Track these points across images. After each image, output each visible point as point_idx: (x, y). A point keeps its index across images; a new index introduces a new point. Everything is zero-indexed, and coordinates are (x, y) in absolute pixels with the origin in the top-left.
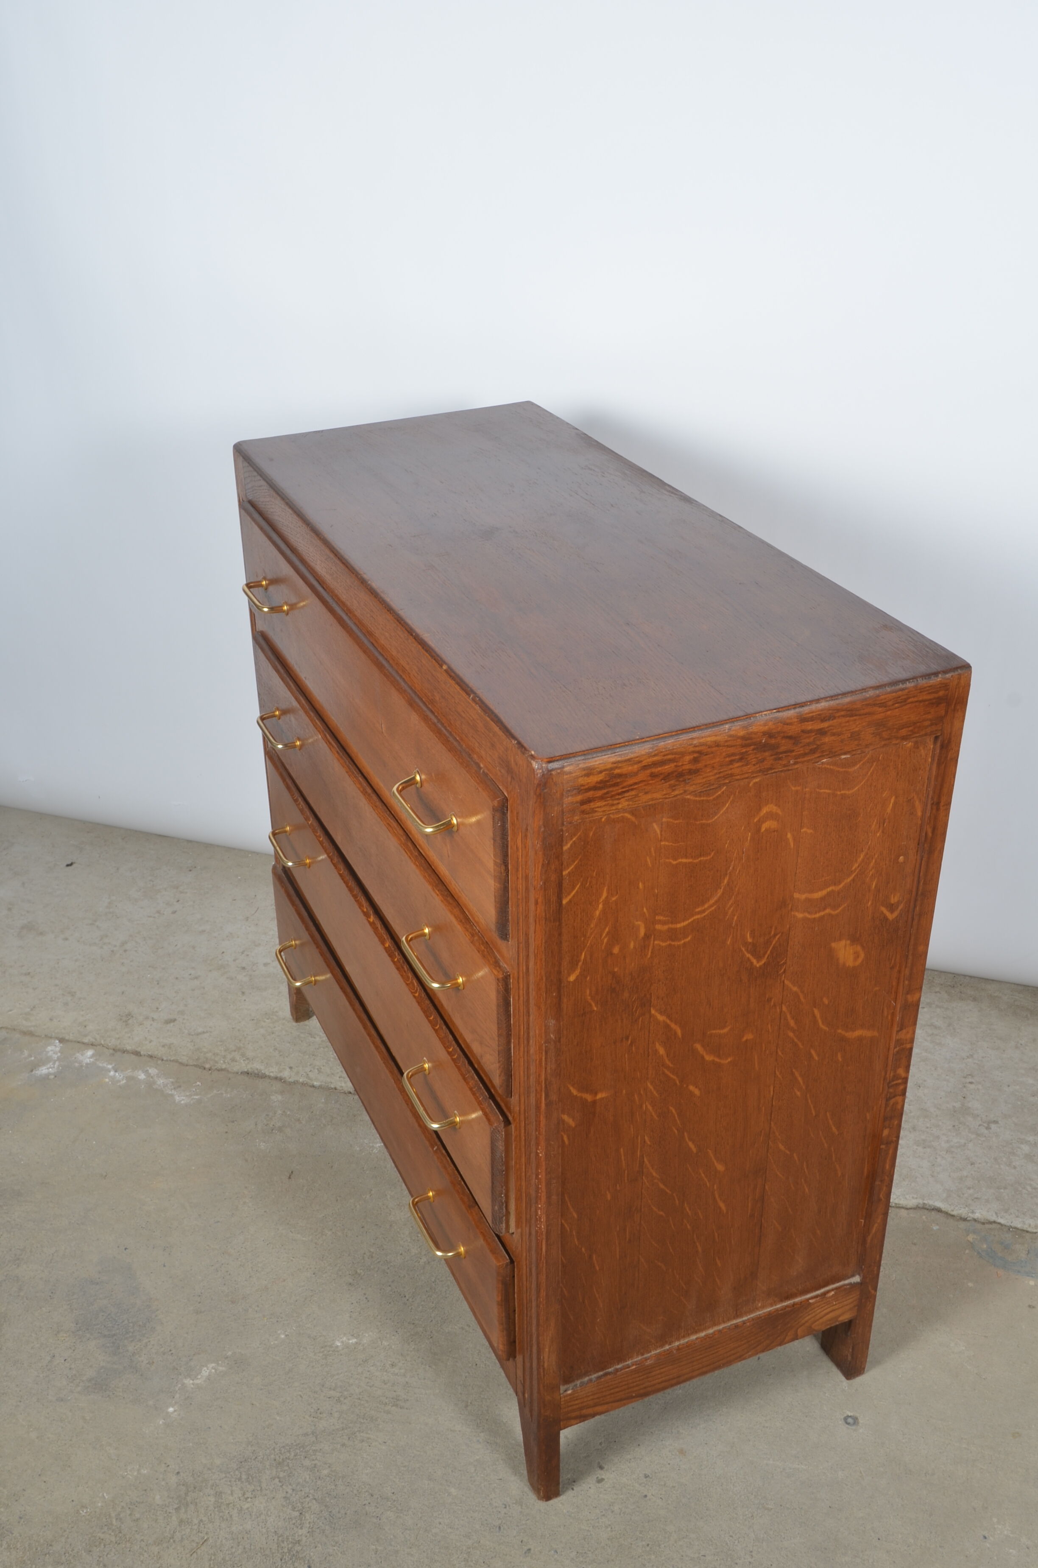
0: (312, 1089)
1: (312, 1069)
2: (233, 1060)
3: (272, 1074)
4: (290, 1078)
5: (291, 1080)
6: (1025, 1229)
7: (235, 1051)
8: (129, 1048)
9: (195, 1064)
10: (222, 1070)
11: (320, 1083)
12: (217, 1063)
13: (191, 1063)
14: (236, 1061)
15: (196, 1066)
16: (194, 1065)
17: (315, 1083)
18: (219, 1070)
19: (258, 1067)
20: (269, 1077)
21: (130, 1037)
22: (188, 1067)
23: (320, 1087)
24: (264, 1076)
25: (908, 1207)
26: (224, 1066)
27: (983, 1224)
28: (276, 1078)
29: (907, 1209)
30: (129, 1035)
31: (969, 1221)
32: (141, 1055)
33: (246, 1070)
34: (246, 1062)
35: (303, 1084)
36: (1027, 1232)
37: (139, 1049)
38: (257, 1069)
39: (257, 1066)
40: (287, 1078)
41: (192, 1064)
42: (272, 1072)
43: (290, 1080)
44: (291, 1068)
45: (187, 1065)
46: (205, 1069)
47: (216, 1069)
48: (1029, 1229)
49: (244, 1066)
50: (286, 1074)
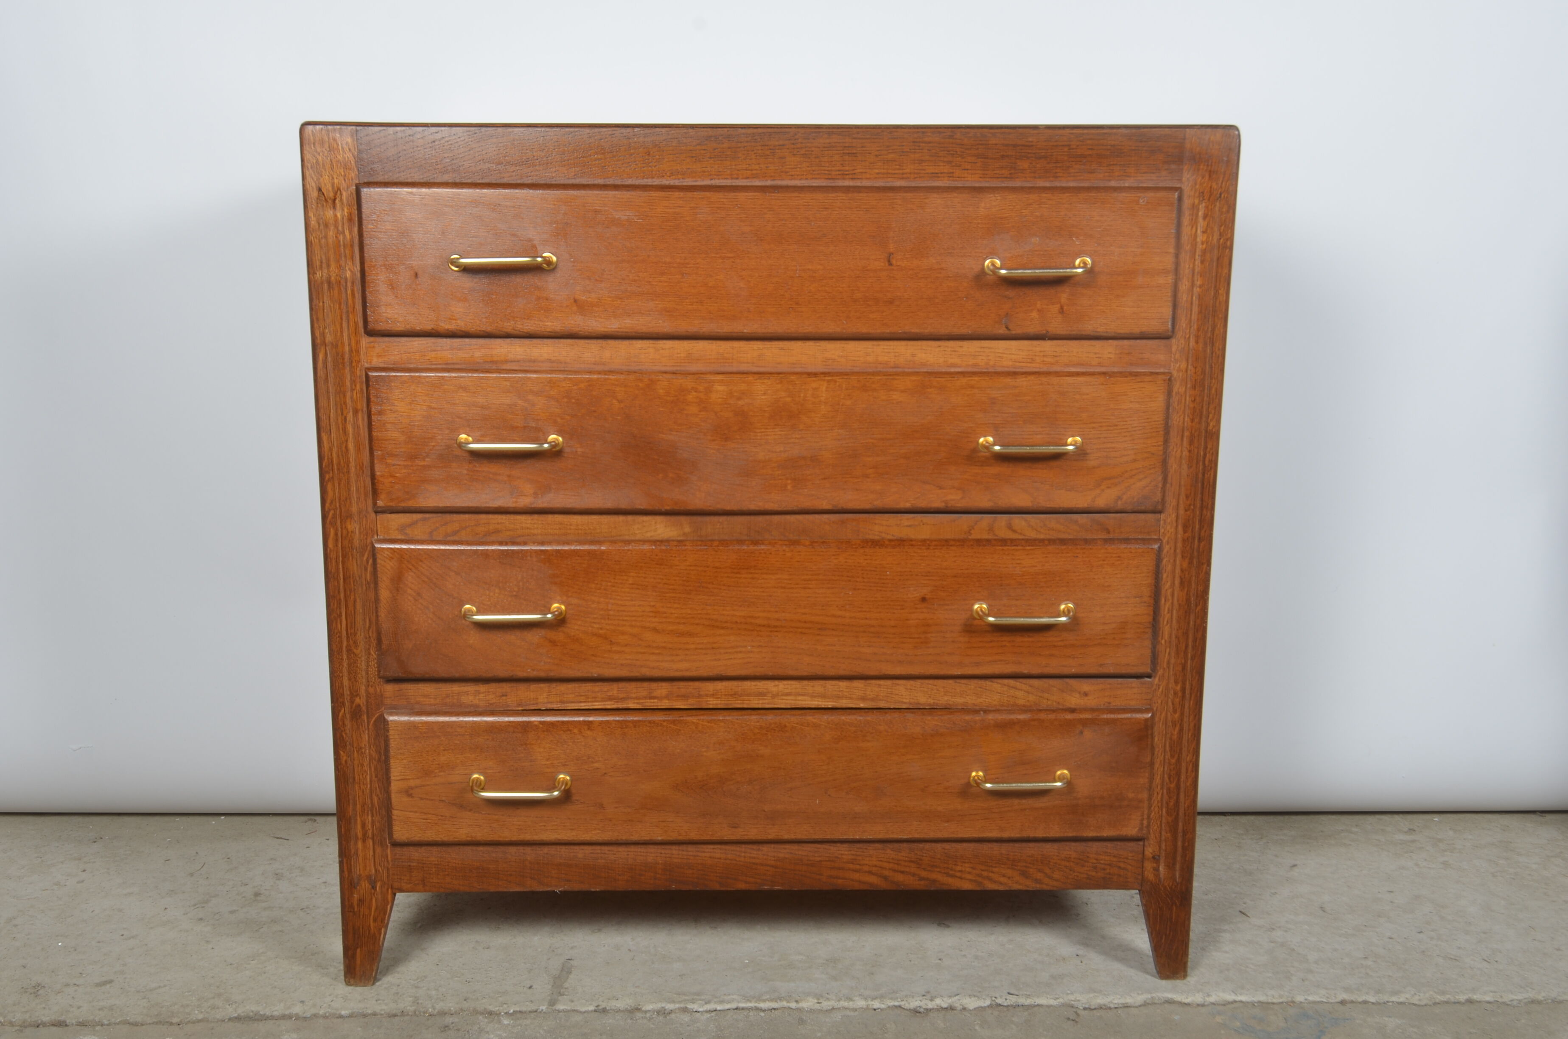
0: (340, 1020)
1: (335, 999)
2: (214, 1007)
3: (276, 1013)
4: (304, 1013)
5: (308, 1015)
6: (1270, 1001)
7: (214, 998)
8: (45, 1019)
9: (156, 1020)
10: (199, 1021)
11: (350, 1011)
12: (190, 1014)
13: (149, 1020)
14: (218, 1008)
15: (157, 1023)
16: (153, 1023)
17: (343, 1013)
18: (194, 1023)
19: (253, 1009)
20: (272, 1018)
21: (44, 1008)
22: (144, 1027)
23: (351, 1016)
24: (265, 1018)
25: (1137, 1004)
26: (200, 1017)
27: (1224, 1005)
28: (284, 1017)
29: (1137, 1007)
30: (43, 1005)
31: (1208, 1005)
32: (66, 1025)
33: (236, 1015)
34: (234, 1006)
35: (325, 1017)
36: (1273, 1003)
37: (63, 1018)
38: (252, 1012)
39: (251, 1008)
40: (300, 1014)
41: (151, 1022)
42: (276, 1010)
43: (305, 1015)
44: (302, 1002)
45: (142, 1025)
46: (171, 1024)
47: (189, 1021)
48: (1275, 1001)
49: (231, 1012)
50: (297, 1009)
